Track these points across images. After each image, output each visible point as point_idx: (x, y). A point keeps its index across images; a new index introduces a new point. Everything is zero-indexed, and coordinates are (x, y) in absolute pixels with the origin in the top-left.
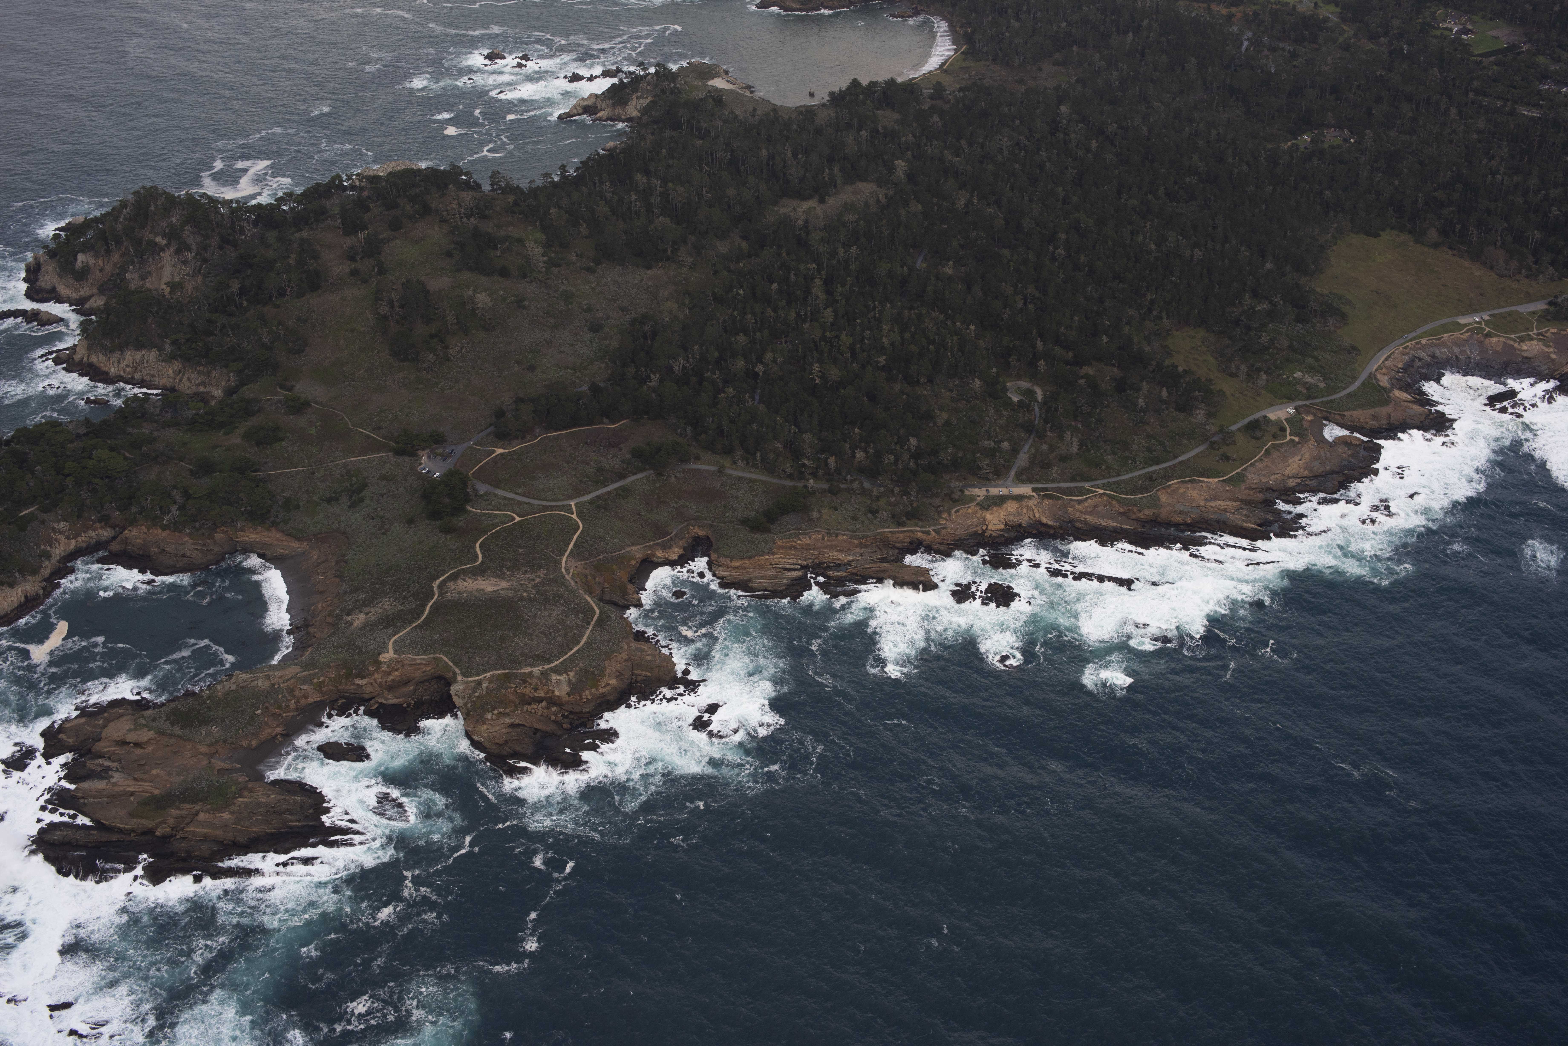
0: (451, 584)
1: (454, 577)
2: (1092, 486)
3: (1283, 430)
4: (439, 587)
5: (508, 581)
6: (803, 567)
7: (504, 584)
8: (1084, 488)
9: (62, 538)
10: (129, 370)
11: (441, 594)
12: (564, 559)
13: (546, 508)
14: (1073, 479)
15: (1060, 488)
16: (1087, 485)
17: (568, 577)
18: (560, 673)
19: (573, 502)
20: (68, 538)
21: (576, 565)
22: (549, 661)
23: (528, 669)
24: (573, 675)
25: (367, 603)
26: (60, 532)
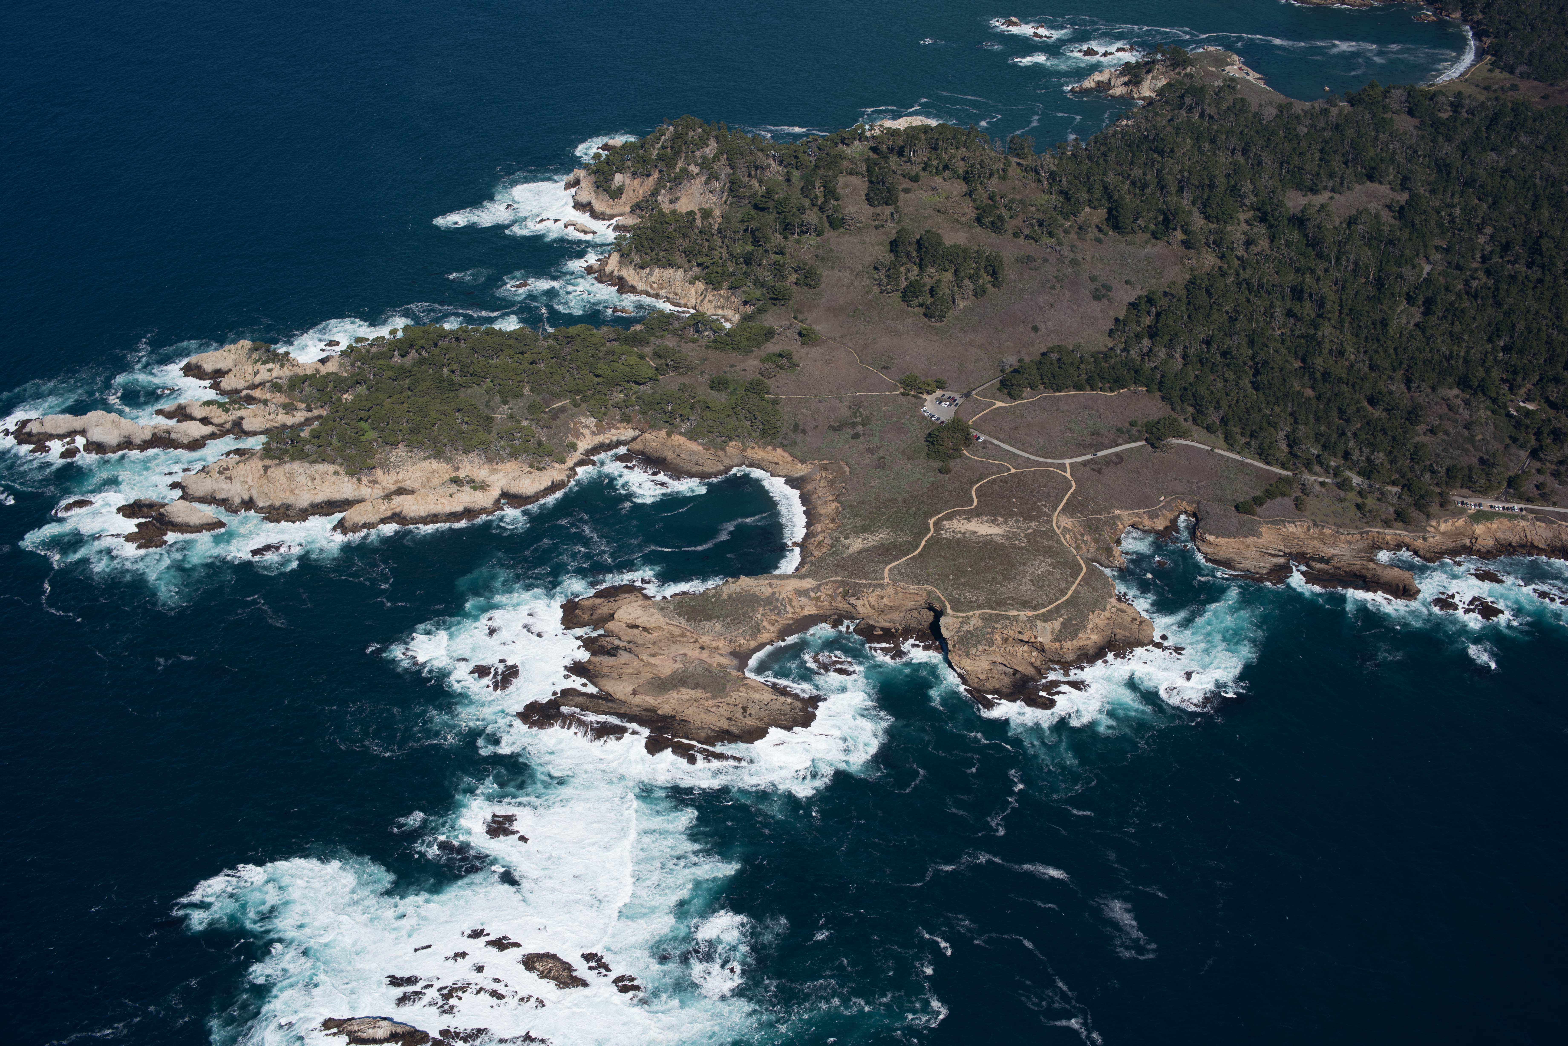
0: (947, 524)
1: (949, 517)
4: (935, 524)
5: (1000, 527)
6: (1286, 555)
7: (996, 530)
9: (587, 432)
10: (655, 286)
11: (936, 531)
12: (1056, 514)
13: (1041, 464)
15: (1556, 512)
17: (1058, 531)
18: (1045, 621)
19: (1067, 462)
20: (593, 433)
21: (1066, 522)
22: (1036, 608)
23: (1015, 613)
24: (1057, 625)
25: (864, 529)
26: (587, 427)
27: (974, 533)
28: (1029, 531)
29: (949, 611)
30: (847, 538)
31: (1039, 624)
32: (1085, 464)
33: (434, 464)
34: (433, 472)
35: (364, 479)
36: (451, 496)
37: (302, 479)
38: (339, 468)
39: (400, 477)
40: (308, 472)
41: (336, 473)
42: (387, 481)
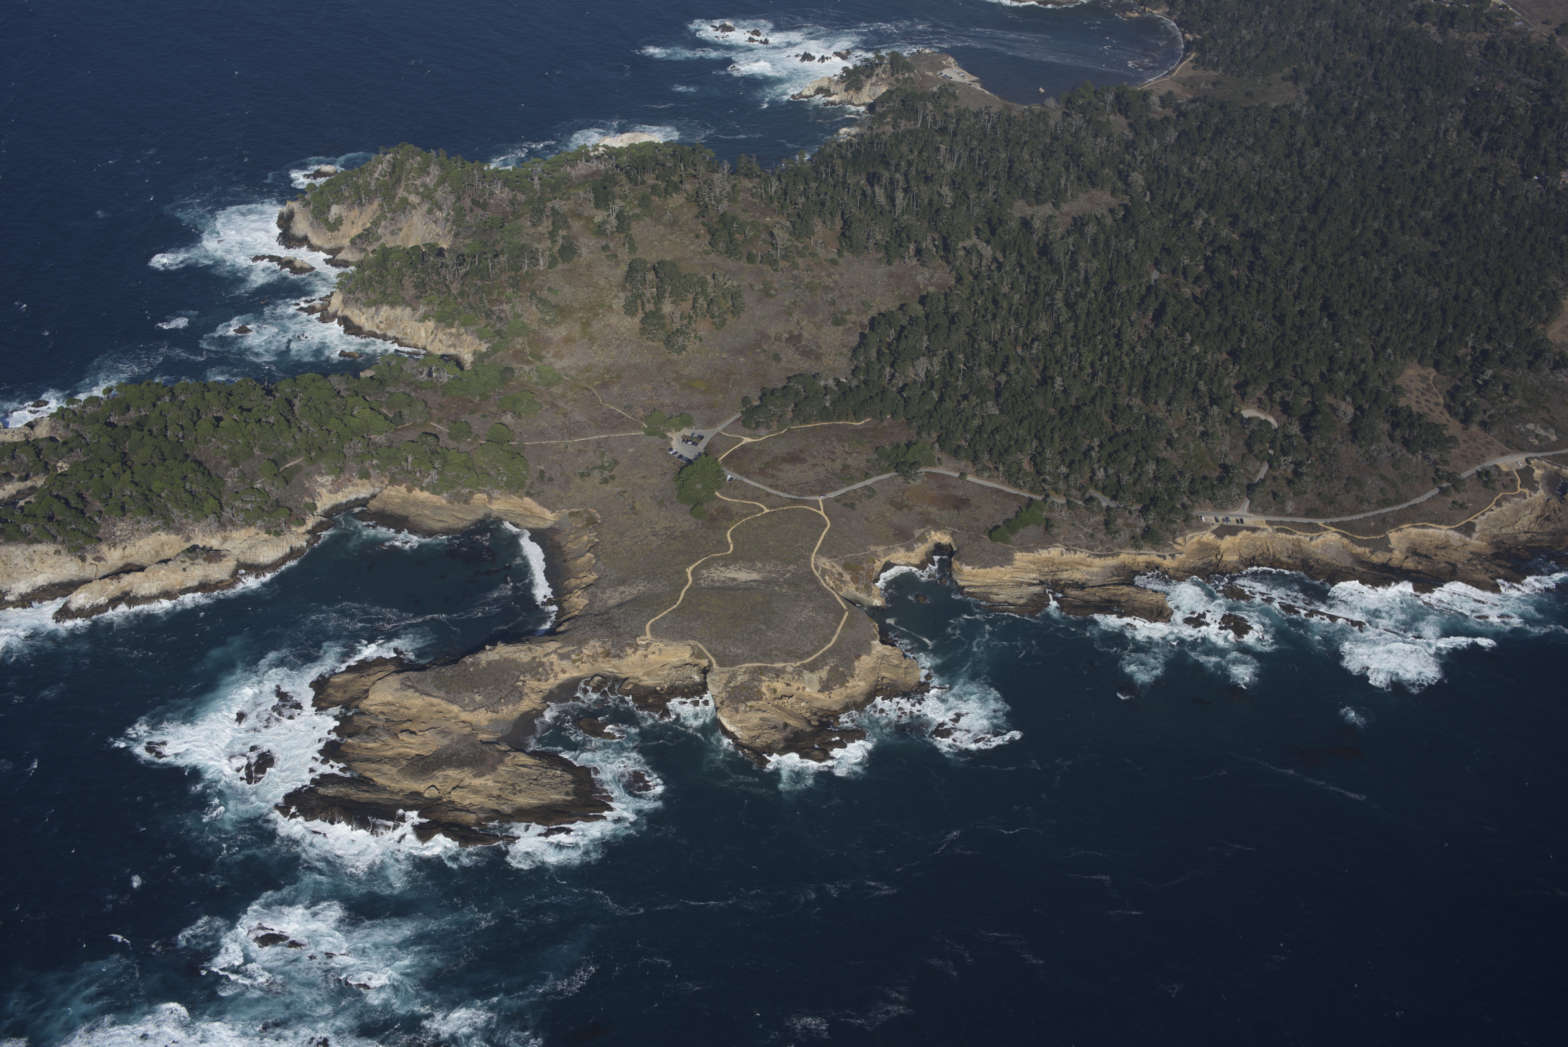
0: (705, 572)
1: (706, 564)
2: (1326, 524)
3: (1513, 481)
4: (693, 573)
5: (759, 572)
7: (754, 575)
8: (1317, 526)
9: (324, 491)
10: (382, 326)
11: (695, 581)
12: (813, 555)
13: (795, 502)
14: (1307, 515)
15: (1294, 523)
16: (1320, 522)
17: (817, 574)
18: (812, 671)
19: (820, 499)
20: (330, 492)
21: (825, 563)
22: (801, 658)
23: (782, 664)
24: (824, 673)
25: (620, 582)
26: (323, 485)
27: (733, 580)
28: (788, 575)
29: (715, 666)
30: (603, 592)
31: (806, 674)
32: (837, 500)
33: (163, 536)
34: (162, 545)
35: (89, 558)
36: (184, 570)
37: (20, 561)
38: (60, 547)
39: (128, 551)
40: (26, 553)
41: (58, 552)
42: (113, 556)
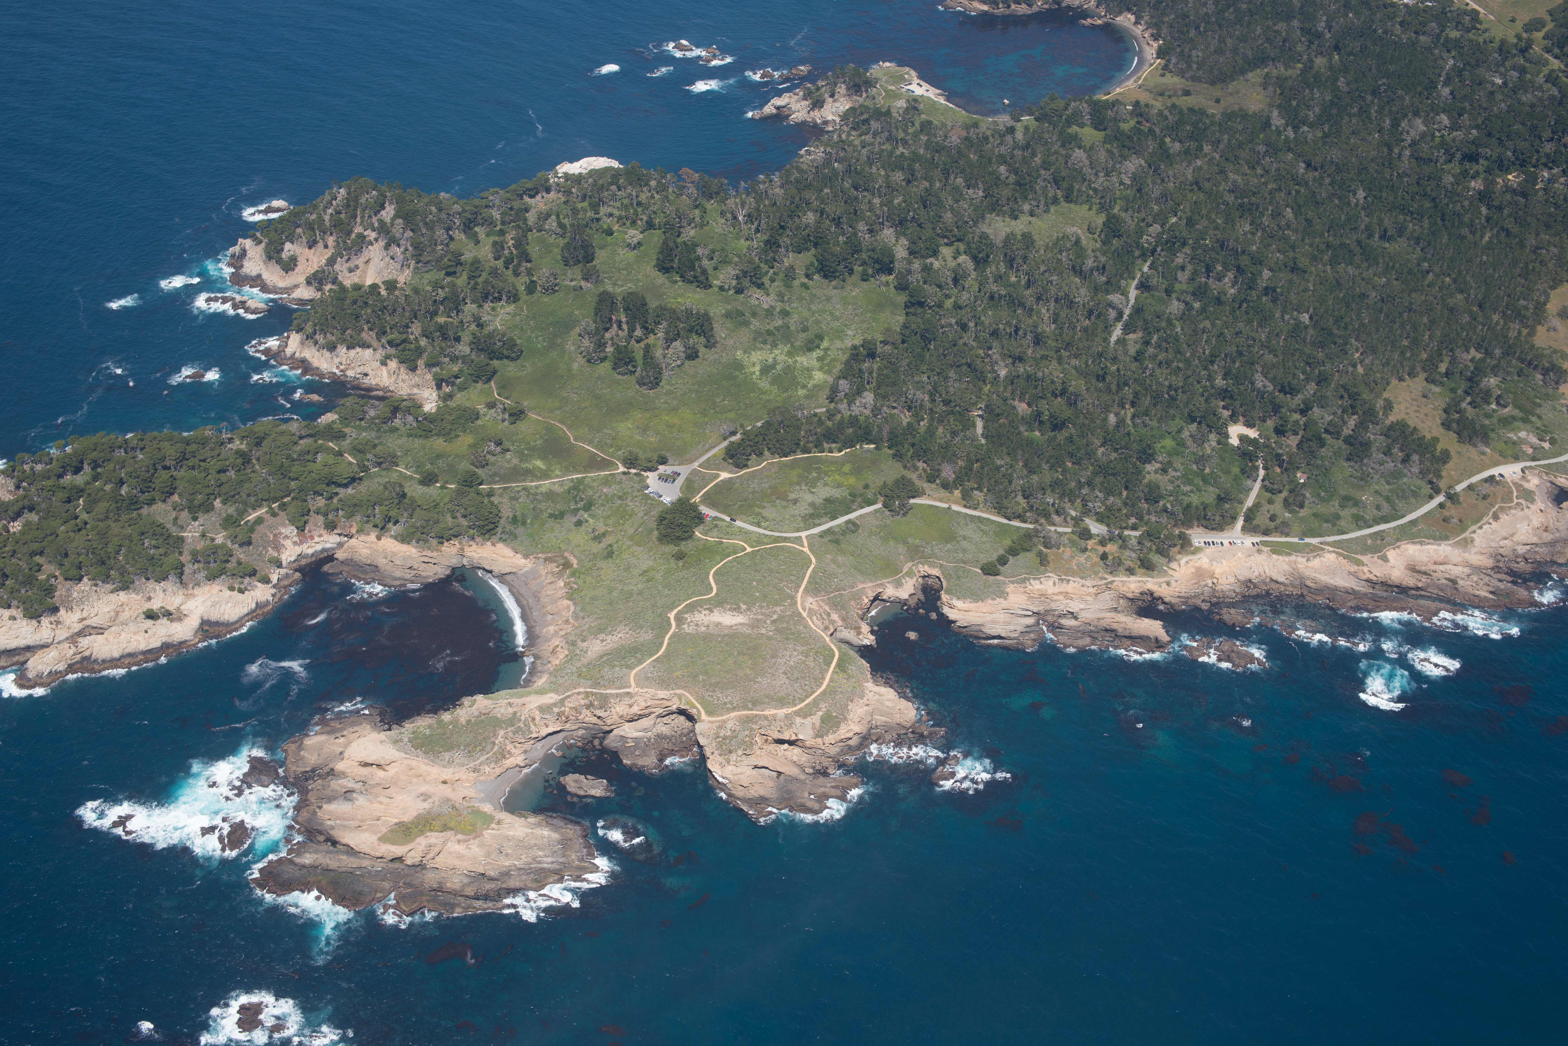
0: (687, 616)
1: (690, 609)
2: (1321, 543)
3: (1509, 492)
4: (676, 618)
5: (744, 615)
6: (1035, 615)
7: (740, 619)
8: (1313, 545)
9: (288, 543)
10: (342, 367)
11: (678, 626)
12: (800, 594)
13: (776, 539)
14: (1302, 535)
15: (1289, 543)
16: (1315, 542)
17: (805, 614)
18: (805, 717)
19: (803, 534)
20: (295, 543)
21: (811, 602)
22: (793, 704)
23: (773, 712)
24: (816, 719)
25: (601, 630)
27: (718, 624)
28: (775, 617)
29: (704, 716)
30: (583, 641)
31: (798, 720)
32: (822, 535)
33: (123, 596)
34: (122, 605)
35: (47, 622)
36: (145, 631)
38: (15, 612)
39: (86, 613)
42: (71, 619)
